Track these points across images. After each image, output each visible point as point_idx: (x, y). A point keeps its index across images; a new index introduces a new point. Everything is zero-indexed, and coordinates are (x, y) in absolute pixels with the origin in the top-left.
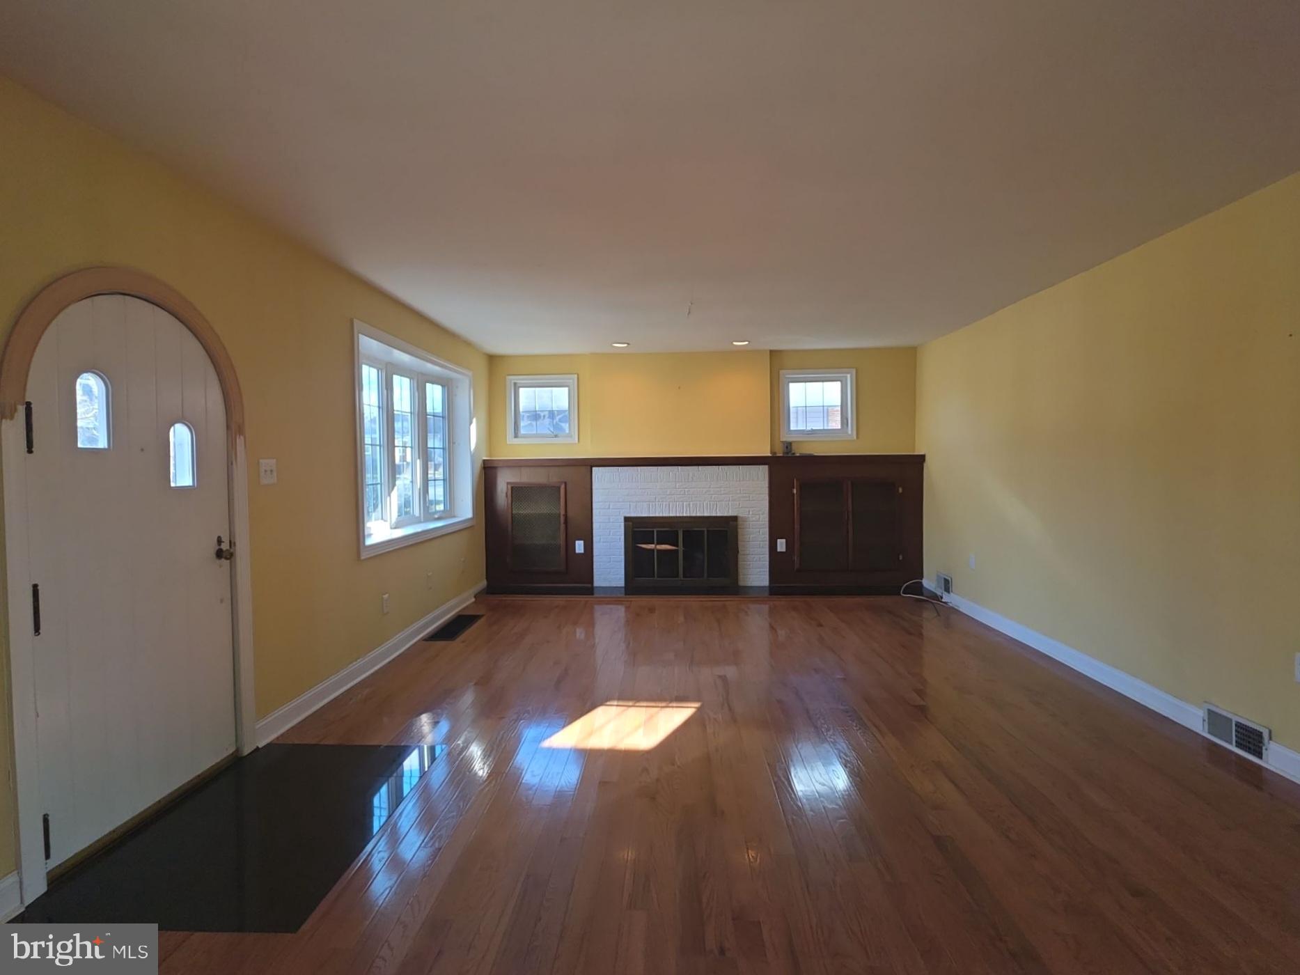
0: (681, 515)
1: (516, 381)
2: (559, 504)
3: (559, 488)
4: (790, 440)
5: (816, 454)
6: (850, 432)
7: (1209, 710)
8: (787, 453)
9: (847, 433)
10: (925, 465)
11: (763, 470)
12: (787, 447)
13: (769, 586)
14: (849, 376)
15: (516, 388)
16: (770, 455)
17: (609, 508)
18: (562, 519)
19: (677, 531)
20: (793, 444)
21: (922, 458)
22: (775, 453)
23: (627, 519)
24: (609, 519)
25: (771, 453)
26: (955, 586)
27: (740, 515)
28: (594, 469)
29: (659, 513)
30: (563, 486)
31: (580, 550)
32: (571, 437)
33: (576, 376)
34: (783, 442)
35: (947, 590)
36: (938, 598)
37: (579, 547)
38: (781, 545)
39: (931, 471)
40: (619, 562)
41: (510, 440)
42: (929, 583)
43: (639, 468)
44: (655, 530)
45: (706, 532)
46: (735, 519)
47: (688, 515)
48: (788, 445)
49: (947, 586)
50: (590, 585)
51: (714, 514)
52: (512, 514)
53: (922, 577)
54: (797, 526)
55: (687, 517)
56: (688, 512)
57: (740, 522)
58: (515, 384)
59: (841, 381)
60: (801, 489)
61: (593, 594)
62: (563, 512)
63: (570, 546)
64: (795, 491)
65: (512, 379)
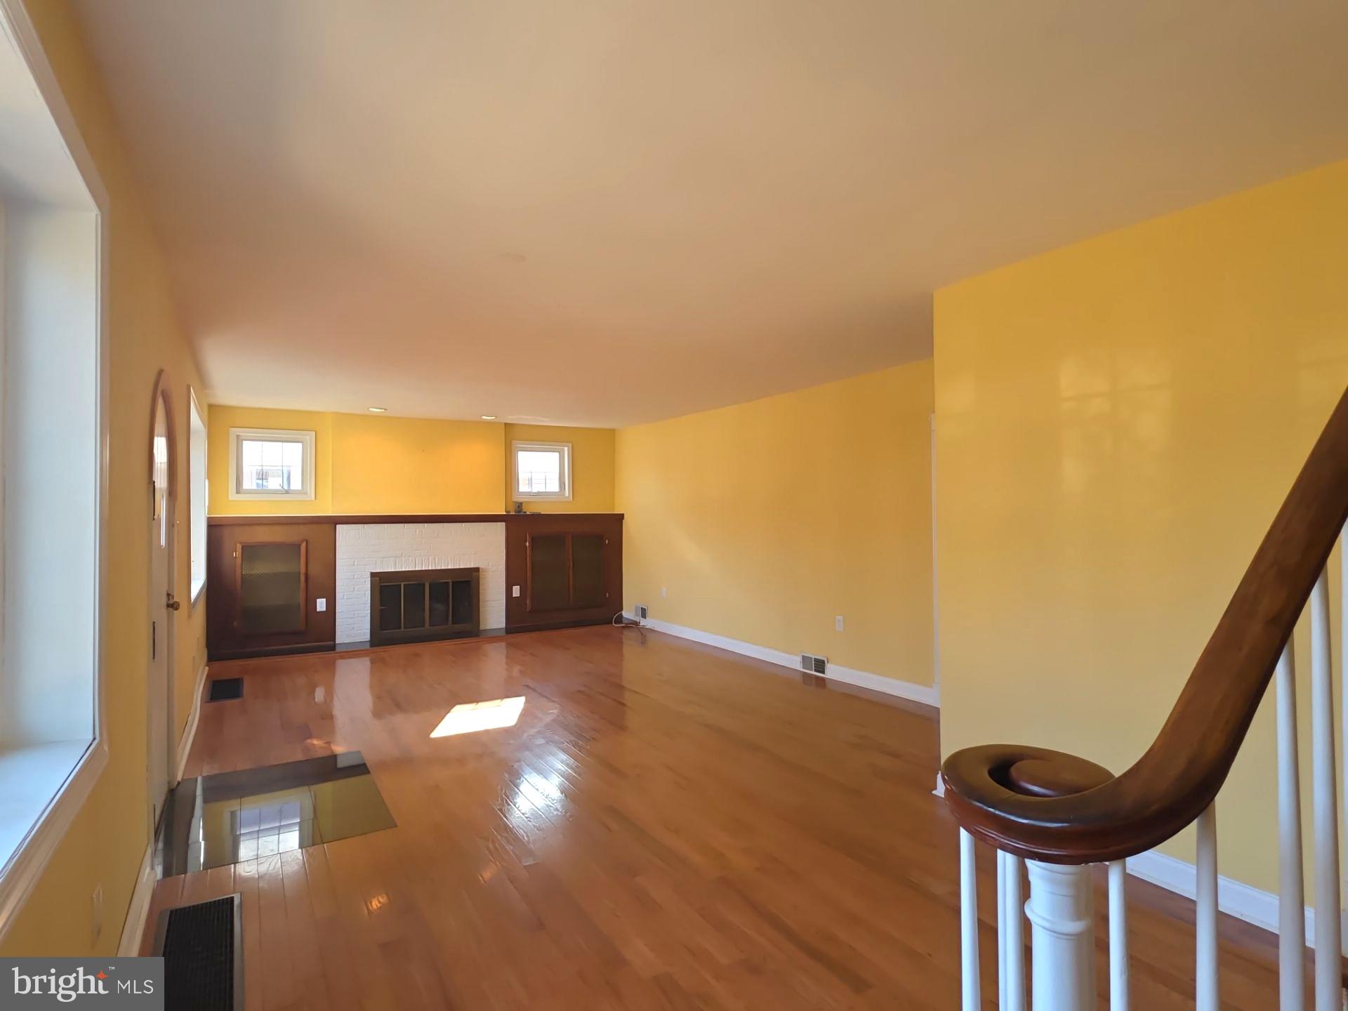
0: (427, 569)
1: (240, 434)
2: (299, 563)
3: (299, 546)
4: (521, 500)
5: (543, 513)
6: (567, 495)
7: (803, 656)
8: (520, 512)
9: (564, 495)
10: (624, 521)
11: (500, 527)
12: (518, 507)
13: (506, 628)
14: (566, 448)
15: (239, 440)
16: (505, 513)
17: (354, 565)
18: (303, 578)
19: (424, 585)
20: (524, 504)
21: (621, 517)
22: (509, 512)
23: (373, 575)
24: (354, 575)
25: (506, 511)
26: (649, 613)
27: (480, 566)
28: (339, 527)
29: (406, 568)
30: (304, 545)
31: (321, 607)
32: (306, 494)
33: (314, 433)
34: (516, 502)
35: (644, 616)
36: (636, 624)
37: (321, 605)
38: (516, 591)
39: (629, 527)
40: (364, 617)
41: (233, 495)
42: (628, 613)
43: (386, 525)
44: (402, 584)
45: (451, 584)
46: (477, 570)
47: (434, 568)
48: (520, 505)
49: (644, 613)
50: (332, 643)
51: (457, 567)
52: (242, 575)
53: (622, 609)
54: (529, 574)
55: (432, 570)
56: (434, 566)
57: (481, 573)
58: (238, 436)
59: (559, 452)
60: (533, 540)
61: (335, 650)
62: (303, 571)
63: (311, 604)
64: (527, 544)
65: (234, 431)
